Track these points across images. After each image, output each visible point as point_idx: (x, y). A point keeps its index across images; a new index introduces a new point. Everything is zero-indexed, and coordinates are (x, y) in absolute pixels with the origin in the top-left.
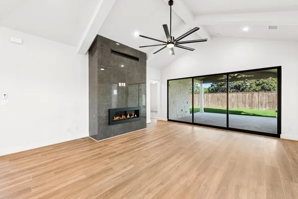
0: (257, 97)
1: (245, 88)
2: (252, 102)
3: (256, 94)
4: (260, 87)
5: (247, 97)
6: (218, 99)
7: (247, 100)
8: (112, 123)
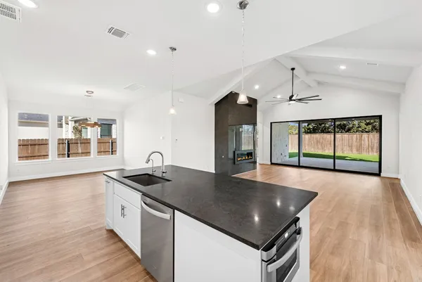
0: (366, 139)
1: (353, 127)
2: (361, 145)
3: (365, 135)
4: (370, 127)
5: (355, 139)
6: (318, 142)
7: (355, 143)
8: (236, 163)
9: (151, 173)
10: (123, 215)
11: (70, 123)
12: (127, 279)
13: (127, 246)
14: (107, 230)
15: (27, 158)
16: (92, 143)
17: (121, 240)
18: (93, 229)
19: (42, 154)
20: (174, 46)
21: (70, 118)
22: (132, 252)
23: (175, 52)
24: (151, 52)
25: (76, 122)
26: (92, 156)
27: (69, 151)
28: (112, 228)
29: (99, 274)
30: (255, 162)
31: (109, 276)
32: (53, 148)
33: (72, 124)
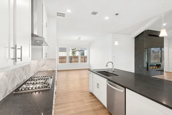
8: (149, 70)
9: (107, 71)
10: (98, 87)
11: (70, 50)
12: (102, 114)
13: (98, 101)
14: (90, 93)
15: (62, 62)
16: (79, 58)
17: (96, 98)
18: (85, 91)
19: (64, 61)
20: (117, 13)
21: (71, 48)
22: (101, 104)
23: (118, 15)
24: (107, 18)
25: (72, 50)
26: (79, 63)
27: (71, 61)
28: (92, 92)
29: (90, 108)
30: (163, 71)
31: (94, 110)
32: (68, 60)
33: (71, 51)
